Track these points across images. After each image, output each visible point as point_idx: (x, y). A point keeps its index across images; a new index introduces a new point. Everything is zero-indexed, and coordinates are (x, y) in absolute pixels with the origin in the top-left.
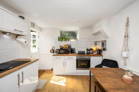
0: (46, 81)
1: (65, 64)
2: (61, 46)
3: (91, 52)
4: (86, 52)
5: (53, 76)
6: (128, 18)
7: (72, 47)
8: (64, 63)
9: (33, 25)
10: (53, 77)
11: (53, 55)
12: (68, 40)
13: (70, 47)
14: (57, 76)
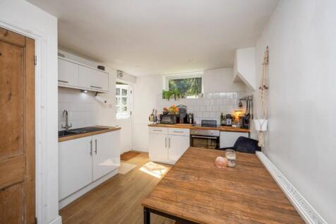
0: (134, 166)
1: (168, 143)
2: (165, 109)
3: (228, 124)
4: (219, 123)
5: (148, 162)
6: (267, 47)
7: (188, 112)
8: (168, 140)
9: (120, 74)
10: (147, 164)
11: (149, 125)
12: (182, 97)
13: (185, 111)
14: (155, 164)
